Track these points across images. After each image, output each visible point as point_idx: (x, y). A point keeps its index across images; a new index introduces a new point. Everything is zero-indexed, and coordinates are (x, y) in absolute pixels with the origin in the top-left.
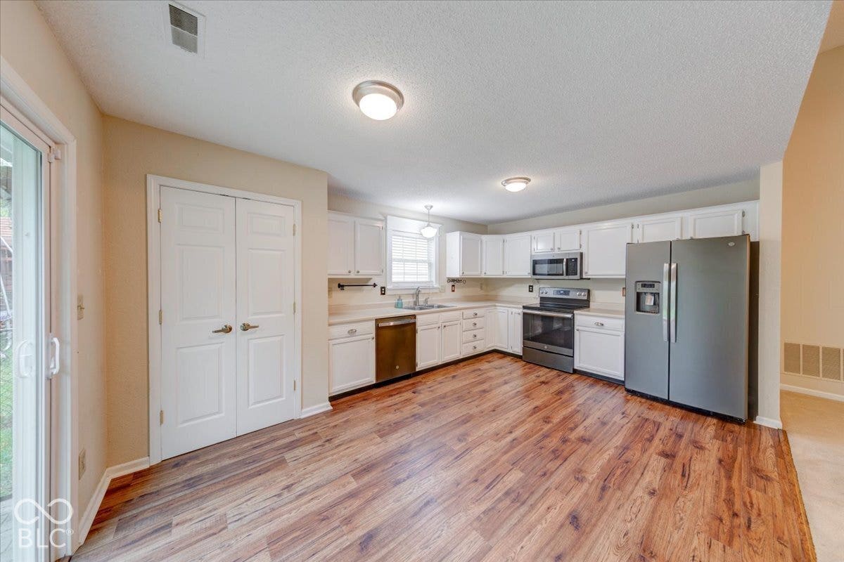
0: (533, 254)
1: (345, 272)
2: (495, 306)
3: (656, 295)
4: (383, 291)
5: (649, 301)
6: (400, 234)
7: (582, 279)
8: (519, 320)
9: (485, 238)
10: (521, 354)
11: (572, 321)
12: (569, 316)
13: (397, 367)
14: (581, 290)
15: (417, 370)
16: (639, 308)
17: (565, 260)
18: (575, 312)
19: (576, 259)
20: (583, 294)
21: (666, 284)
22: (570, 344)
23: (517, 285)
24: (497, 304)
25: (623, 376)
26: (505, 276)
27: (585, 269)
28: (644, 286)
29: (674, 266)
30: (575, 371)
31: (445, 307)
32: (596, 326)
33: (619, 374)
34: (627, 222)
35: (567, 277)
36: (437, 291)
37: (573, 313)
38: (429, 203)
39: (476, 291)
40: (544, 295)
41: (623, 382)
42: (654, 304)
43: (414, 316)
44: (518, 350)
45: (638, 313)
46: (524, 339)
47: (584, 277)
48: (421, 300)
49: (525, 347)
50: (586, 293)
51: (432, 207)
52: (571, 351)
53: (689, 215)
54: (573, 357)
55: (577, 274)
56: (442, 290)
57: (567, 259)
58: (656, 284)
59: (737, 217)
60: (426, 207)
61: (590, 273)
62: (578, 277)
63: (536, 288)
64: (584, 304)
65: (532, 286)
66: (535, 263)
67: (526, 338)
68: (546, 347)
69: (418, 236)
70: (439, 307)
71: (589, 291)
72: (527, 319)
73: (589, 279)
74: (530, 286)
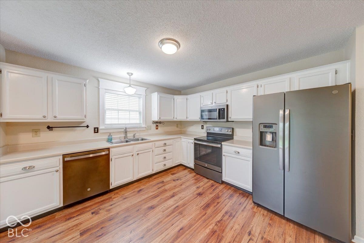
0: (202, 106)
1: (40, 116)
2: (181, 138)
3: (274, 134)
4: (96, 130)
5: (269, 138)
6: (115, 92)
7: (228, 121)
8: (192, 146)
9: (176, 97)
10: (194, 168)
11: (220, 149)
12: (219, 146)
13: (89, 189)
14: (229, 128)
15: (111, 188)
16: (262, 142)
17: (218, 110)
18: (223, 143)
19: (224, 109)
20: (229, 131)
21: (281, 125)
22: (219, 164)
23: (195, 125)
24: (181, 137)
25: (252, 190)
26: (188, 120)
27: (229, 116)
28: (265, 127)
29: (287, 112)
30: (223, 182)
31: (146, 140)
32: (235, 154)
33: (249, 187)
34: (254, 83)
35: (219, 120)
36: (144, 129)
37: (221, 144)
38: (130, 71)
39: (174, 128)
40: (209, 131)
41: (252, 193)
42: (273, 140)
43: (108, 149)
44: (192, 165)
45: (261, 147)
46: (195, 159)
47: (229, 120)
48: (130, 136)
49: (196, 164)
50: (231, 130)
51: (132, 74)
52: (221, 169)
53: (296, 76)
54: (222, 173)
55: (224, 119)
56: (148, 128)
57: (219, 109)
58: (274, 125)
59: (331, 75)
60: (128, 73)
61: (232, 118)
62: (225, 120)
63: (205, 127)
64: (229, 137)
65: (203, 126)
66: (202, 111)
67: (196, 158)
68: (206, 165)
69: (124, 94)
70: (142, 140)
71: (233, 129)
72: (197, 147)
73: (233, 121)
74: (202, 126)
